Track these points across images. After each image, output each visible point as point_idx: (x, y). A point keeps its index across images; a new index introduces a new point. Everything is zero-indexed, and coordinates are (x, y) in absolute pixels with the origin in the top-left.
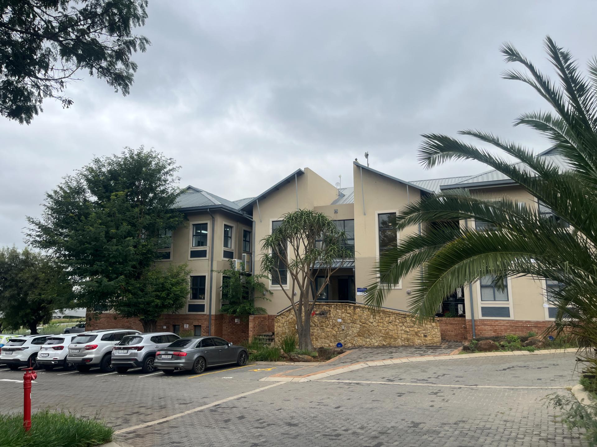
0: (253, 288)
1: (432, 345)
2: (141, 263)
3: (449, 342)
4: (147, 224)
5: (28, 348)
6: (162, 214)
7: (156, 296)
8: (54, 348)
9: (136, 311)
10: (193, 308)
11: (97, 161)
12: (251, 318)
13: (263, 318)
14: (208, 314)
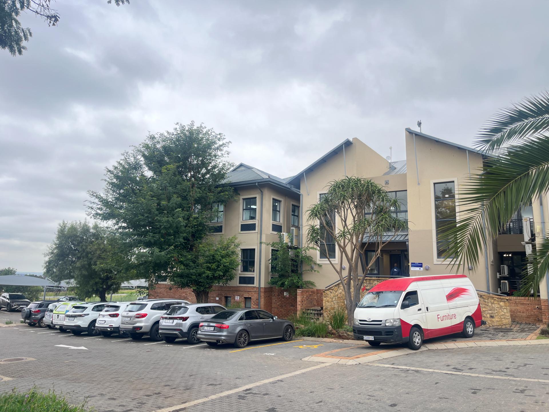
0: (302, 261)
1: (500, 327)
2: (193, 236)
3: (521, 324)
4: (197, 197)
5: (88, 314)
6: (212, 188)
7: (207, 268)
8: (110, 315)
9: (188, 282)
10: (244, 280)
11: (152, 138)
12: (299, 291)
13: (312, 292)
14: (258, 286)
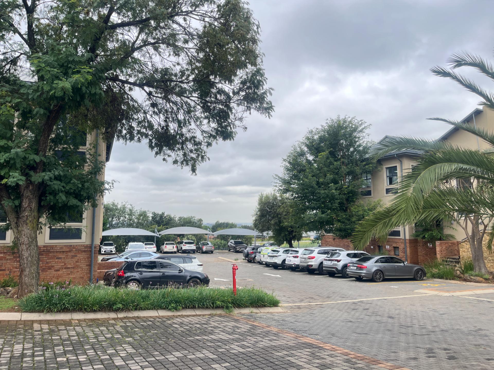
2: (347, 200)
5: (281, 256)
6: (359, 163)
8: (293, 257)
9: (346, 235)
12: (438, 243)
13: (451, 243)
14: (403, 238)
